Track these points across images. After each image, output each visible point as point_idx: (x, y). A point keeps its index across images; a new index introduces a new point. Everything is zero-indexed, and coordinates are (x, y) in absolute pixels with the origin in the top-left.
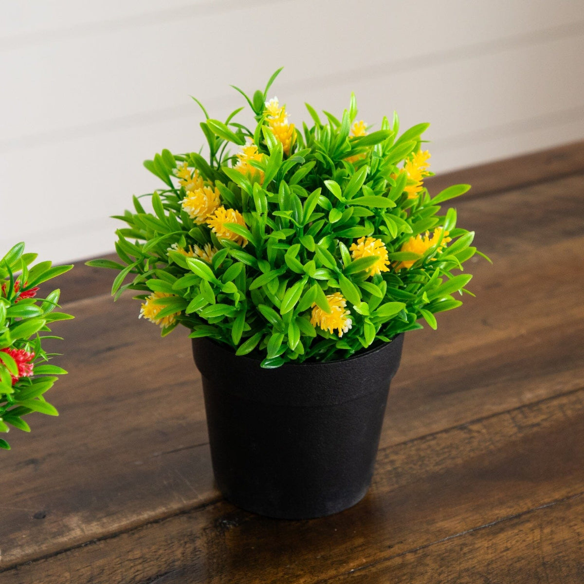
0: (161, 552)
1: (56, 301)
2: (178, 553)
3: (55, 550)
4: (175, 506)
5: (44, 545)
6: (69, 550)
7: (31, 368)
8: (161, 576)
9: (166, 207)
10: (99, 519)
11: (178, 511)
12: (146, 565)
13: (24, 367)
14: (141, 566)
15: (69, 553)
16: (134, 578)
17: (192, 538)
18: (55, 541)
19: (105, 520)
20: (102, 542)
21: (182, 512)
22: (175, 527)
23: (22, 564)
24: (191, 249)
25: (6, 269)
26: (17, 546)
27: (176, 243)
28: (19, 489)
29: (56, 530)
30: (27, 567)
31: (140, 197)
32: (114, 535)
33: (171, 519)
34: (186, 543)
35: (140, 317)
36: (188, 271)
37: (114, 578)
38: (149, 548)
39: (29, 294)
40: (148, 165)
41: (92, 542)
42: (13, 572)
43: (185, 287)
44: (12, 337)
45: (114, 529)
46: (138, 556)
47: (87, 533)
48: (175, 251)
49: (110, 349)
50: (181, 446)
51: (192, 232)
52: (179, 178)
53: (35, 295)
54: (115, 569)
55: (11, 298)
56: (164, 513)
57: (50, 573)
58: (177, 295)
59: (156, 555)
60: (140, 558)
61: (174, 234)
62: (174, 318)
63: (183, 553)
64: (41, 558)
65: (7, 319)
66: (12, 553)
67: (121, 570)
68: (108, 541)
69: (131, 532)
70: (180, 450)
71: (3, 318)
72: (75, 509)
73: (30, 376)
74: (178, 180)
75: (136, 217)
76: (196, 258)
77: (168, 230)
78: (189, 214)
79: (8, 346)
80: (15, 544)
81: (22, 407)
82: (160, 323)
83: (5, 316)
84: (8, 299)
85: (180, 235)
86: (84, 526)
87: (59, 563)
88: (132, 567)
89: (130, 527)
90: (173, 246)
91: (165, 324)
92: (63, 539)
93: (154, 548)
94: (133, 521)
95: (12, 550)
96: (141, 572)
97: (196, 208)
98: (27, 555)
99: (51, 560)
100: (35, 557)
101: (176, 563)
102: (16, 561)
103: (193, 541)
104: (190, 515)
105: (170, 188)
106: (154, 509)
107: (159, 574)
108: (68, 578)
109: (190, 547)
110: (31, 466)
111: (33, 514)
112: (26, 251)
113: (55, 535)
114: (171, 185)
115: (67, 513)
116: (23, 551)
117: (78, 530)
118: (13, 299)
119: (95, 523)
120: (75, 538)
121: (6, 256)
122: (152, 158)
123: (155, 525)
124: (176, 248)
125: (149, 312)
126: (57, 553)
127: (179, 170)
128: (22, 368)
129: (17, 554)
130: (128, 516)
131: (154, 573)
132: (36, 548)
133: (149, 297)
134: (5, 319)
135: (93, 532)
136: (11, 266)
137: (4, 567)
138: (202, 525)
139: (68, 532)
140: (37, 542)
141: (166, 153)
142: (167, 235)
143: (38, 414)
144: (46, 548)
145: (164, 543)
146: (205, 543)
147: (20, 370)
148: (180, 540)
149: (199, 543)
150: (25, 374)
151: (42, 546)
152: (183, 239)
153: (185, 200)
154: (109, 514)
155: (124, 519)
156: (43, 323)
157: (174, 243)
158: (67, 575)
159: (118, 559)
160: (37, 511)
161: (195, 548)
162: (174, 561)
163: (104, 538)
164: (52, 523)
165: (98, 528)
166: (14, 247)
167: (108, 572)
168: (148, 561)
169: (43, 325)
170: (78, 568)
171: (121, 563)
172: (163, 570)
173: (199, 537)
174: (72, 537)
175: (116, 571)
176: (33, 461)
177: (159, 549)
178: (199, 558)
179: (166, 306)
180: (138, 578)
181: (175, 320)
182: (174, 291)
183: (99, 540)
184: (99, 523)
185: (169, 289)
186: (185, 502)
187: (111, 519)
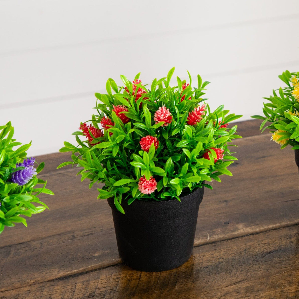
0: (276, 241)
1: (235, 130)
2: (284, 243)
3: (232, 237)
4: (284, 223)
5: (227, 235)
6: (237, 237)
7: (223, 156)
8: (275, 251)
9: (286, 94)
10: (251, 227)
11: (285, 226)
12: (269, 246)
13: (220, 155)
14: (267, 246)
15: (237, 239)
16: (263, 251)
17: (290, 237)
18: (232, 234)
19: (254, 227)
20: (252, 236)
21: (287, 226)
22: (284, 232)
23: (217, 242)
24: (294, 112)
25: (216, 116)
26: (216, 234)
27: (288, 109)
28: (219, 212)
29: (233, 229)
30: (219, 243)
31: (276, 90)
32: (257, 233)
33: (282, 228)
34: (287, 239)
35: (271, 140)
36: (292, 121)
37: (255, 250)
38: (271, 240)
39: (224, 127)
40: (280, 77)
41: (247, 235)
42: (213, 244)
43: (290, 128)
44: (215, 143)
45: (257, 231)
46: (266, 243)
47: (246, 231)
48: (288, 112)
49: (263, 157)
50: (290, 200)
51: (295, 105)
52: (292, 82)
53: (227, 127)
54: (256, 247)
55: (217, 127)
56: (279, 226)
57: (228, 246)
58: (287, 132)
59: (273, 243)
60: (267, 243)
61: (288, 106)
62: (286, 141)
63: (286, 243)
64: (226, 240)
65: (214, 136)
66: (213, 237)
67: (258, 248)
68: (254, 235)
69: (264, 233)
70: (290, 201)
71: (212, 135)
72: (242, 222)
73: (222, 160)
74: (292, 83)
75: (273, 98)
76: (296, 116)
77: (285, 104)
78: (295, 97)
79: (214, 147)
80: (215, 234)
81: (219, 172)
82: (280, 143)
83: (213, 135)
84: (216, 128)
85: (290, 106)
86: (244, 229)
87: (232, 243)
88: (263, 247)
89: (264, 230)
90: (287, 110)
91: (282, 144)
92: (236, 233)
93: (273, 240)
94: (266, 228)
95: (214, 236)
96: (267, 249)
97: (297, 95)
98: (220, 238)
99: (229, 241)
100: (223, 239)
101: (282, 247)
102: (215, 240)
103: (290, 238)
104: (290, 228)
105: (289, 87)
106: (275, 224)
107: (274, 250)
108: (236, 249)
109: (289, 241)
110: (225, 203)
111: (224, 222)
112: (224, 109)
113: (232, 231)
114: (289, 86)
115: (238, 223)
116: (218, 236)
117: (242, 230)
118: (218, 128)
119: (249, 228)
120: (240, 233)
121: (216, 110)
122: (281, 74)
123: (275, 231)
124: (288, 111)
125: (275, 138)
126: (232, 239)
127: (292, 79)
128: (219, 156)
129: (215, 237)
130: (264, 226)
131: (272, 250)
132: (224, 236)
133: (276, 132)
134: (213, 136)
135: (248, 231)
136: (218, 114)
137: (210, 242)
138: (295, 232)
139: (238, 230)
140: (224, 233)
141: (287, 72)
142: (285, 106)
143: (225, 175)
144: (227, 236)
145: (278, 238)
146: (295, 239)
147: (218, 157)
148: (285, 238)
149: (293, 239)
150: (220, 159)
151: (226, 235)
152: (291, 108)
153: (293, 91)
154: (256, 225)
155: (262, 227)
156: (228, 138)
157: (287, 109)
158: (236, 247)
159: (257, 243)
160: (225, 221)
161: (291, 241)
162: (281, 246)
163: (253, 234)
164: (231, 226)
165: (250, 230)
166: (220, 106)
167: (253, 248)
168: (270, 245)
169: (228, 139)
170: (240, 245)
171: (259, 245)
172: (276, 249)
173: (293, 237)
174: (239, 233)
175: (256, 248)
176: (226, 201)
177: (276, 240)
178: (292, 245)
179: (282, 136)
180: (265, 251)
181: (286, 142)
182: (286, 129)
183: (251, 235)
184: (251, 228)
185: (284, 129)
186: (289, 222)
187: (256, 227)
